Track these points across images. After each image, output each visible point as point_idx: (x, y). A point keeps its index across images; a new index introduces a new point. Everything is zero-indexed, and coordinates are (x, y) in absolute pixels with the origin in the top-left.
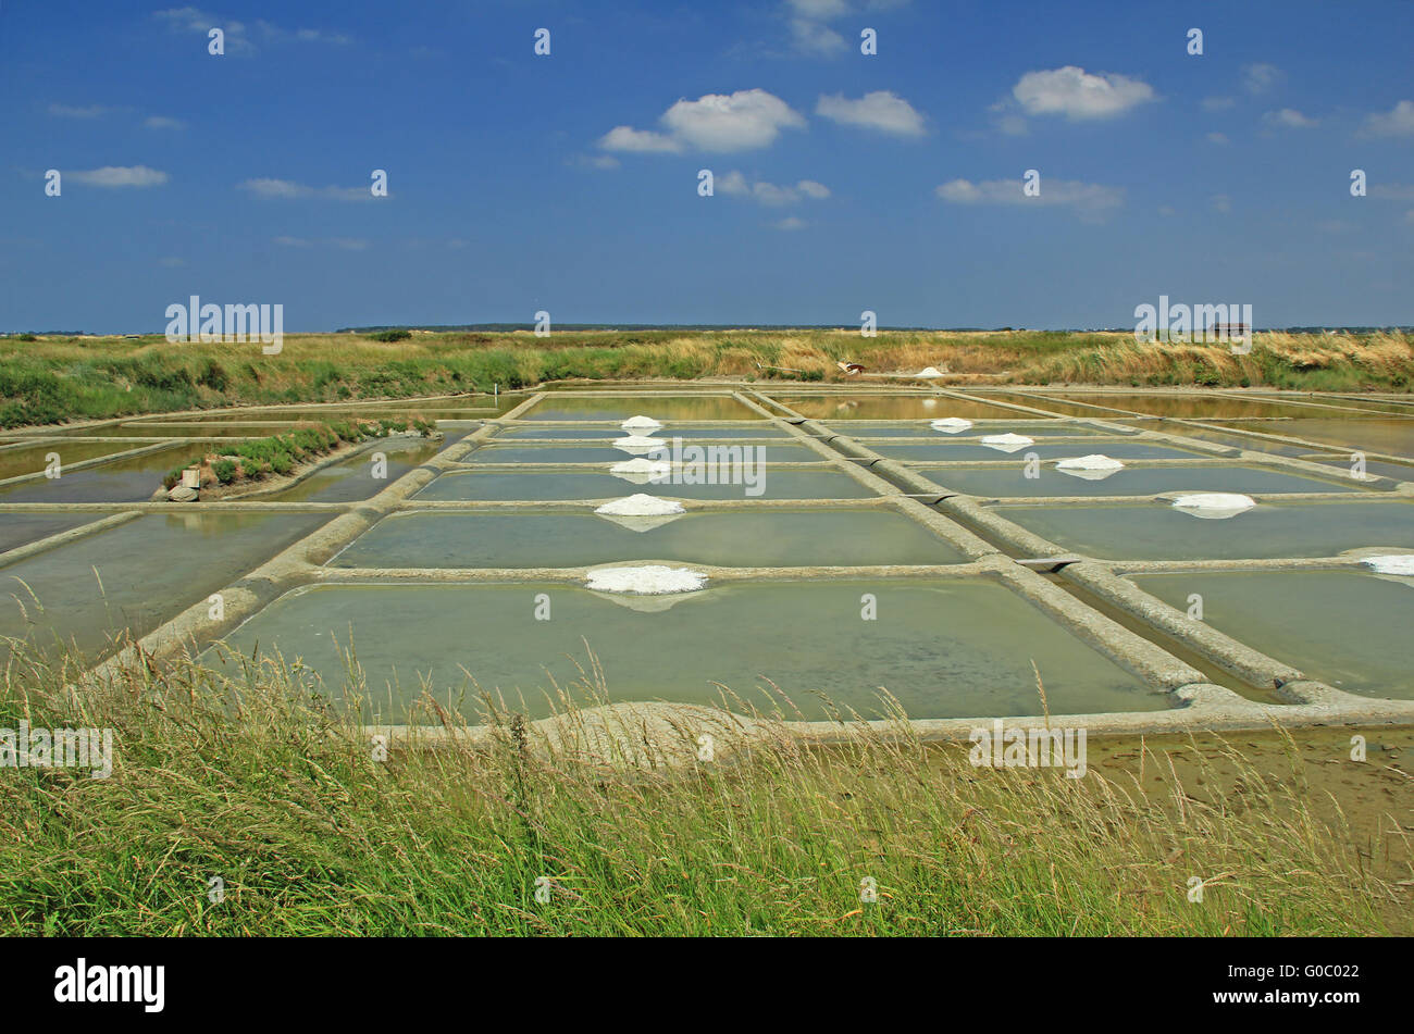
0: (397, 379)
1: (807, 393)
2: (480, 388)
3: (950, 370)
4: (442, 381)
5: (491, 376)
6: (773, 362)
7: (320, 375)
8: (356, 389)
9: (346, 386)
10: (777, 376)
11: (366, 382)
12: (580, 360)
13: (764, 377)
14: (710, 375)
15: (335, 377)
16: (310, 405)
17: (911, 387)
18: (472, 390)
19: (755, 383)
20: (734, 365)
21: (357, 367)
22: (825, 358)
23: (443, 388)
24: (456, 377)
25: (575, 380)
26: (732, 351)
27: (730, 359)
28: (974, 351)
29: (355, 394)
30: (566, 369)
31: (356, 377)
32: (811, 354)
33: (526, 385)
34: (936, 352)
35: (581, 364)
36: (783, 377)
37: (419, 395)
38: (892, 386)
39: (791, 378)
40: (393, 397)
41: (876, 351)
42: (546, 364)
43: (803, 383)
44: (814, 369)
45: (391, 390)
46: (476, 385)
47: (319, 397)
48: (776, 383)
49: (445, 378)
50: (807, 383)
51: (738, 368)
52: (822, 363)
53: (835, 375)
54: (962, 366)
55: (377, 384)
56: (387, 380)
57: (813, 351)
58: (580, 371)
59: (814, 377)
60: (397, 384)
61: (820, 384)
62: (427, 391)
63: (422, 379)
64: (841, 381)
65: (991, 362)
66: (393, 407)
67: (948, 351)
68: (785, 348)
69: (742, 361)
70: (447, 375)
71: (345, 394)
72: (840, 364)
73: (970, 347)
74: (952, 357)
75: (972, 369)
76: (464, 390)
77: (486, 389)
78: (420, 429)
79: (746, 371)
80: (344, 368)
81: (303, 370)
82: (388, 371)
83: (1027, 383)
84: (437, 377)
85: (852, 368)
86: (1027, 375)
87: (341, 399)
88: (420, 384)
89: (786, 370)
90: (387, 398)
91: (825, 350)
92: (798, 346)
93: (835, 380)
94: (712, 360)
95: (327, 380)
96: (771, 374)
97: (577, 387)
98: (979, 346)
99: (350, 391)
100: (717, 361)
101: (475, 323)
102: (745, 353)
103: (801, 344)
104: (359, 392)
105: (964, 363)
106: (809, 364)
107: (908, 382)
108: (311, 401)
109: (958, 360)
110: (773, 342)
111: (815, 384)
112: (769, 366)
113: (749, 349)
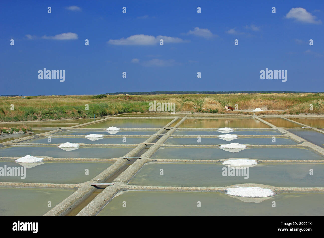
0: (56, 113)
1: (211, 118)
2: (88, 116)
3: (268, 109)
4: (73, 114)
5: (94, 112)
6: (200, 106)
7: (27, 112)
8: (39, 117)
9: (36, 115)
10: (202, 111)
11: (44, 114)
12: (137, 106)
13: (197, 112)
14: (179, 111)
15: (33, 112)
16: (22, 122)
17: (248, 115)
18: (85, 117)
19: (194, 114)
20: (187, 107)
21: (41, 109)
22: (219, 105)
23: (73, 116)
24: (79, 112)
25: (135, 113)
26: (187, 102)
27: (186, 105)
28: (277, 101)
29: (39, 118)
30: (132, 109)
31: (41, 112)
32: (214, 103)
33: (109, 114)
34: (263, 102)
35: (137, 107)
36: (204, 112)
37: (64, 118)
38: (241, 115)
39: (207, 112)
40: (53, 119)
41: (241, 102)
42: (124, 107)
43: (210, 114)
44: (215, 109)
45: (53, 117)
46: (87, 115)
47: (26, 119)
48: (201, 114)
49: (75, 112)
50: (212, 114)
51: (189, 108)
52: (218, 106)
53: (221, 111)
54: (272, 107)
55: (48, 115)
56: (52, 113)
57: (215, 102)
58: (137, 109)
59: (215, 112)
60: (56, 115)
61: (216, 114)
62: (67, 117)
63: (65, 113)
64: (223, 113)
65: (283, 106)
66: (53, 123)
67: (268, 102)
68: (205, 101)
69: (190, 106)
70: (75, 111)
71: (36, 118)
72: (225, 107)
73: (276, 100)
74: (269, 104)
75: (276, 108)
76: (82, 117)
77: (90, 116)
78: (23, 131)
79: (191, 109)
80: (37, 109)
81: (21, 110)
82: (53, 110)
83: (291, 114)
84: (71, 112)
85: (229, 108)
86: (291, 111)
87: (34, 120)
88: (64, 114)
89: (205, 109)
90: (50, 119)
91: (220, 102)
92: (210, 101)
93: (222, 113)
94: (181, 106)
95: (30, 113)
96: (200, 111)
97: (136, 115)
98: (279, 100)
99: (38, 117)
100: (182, 106)
101: (135, 92)
102: (191, 103)
103: (211, 100)
104: (41, 117)
105: (272, 106)
106: (213, 107)
107: (247, 113)
108: (23, 120)
109: (271, 105)
110: (202, 99)
111: (215, 114)
112: (199, 108)
113: (193, 101)
